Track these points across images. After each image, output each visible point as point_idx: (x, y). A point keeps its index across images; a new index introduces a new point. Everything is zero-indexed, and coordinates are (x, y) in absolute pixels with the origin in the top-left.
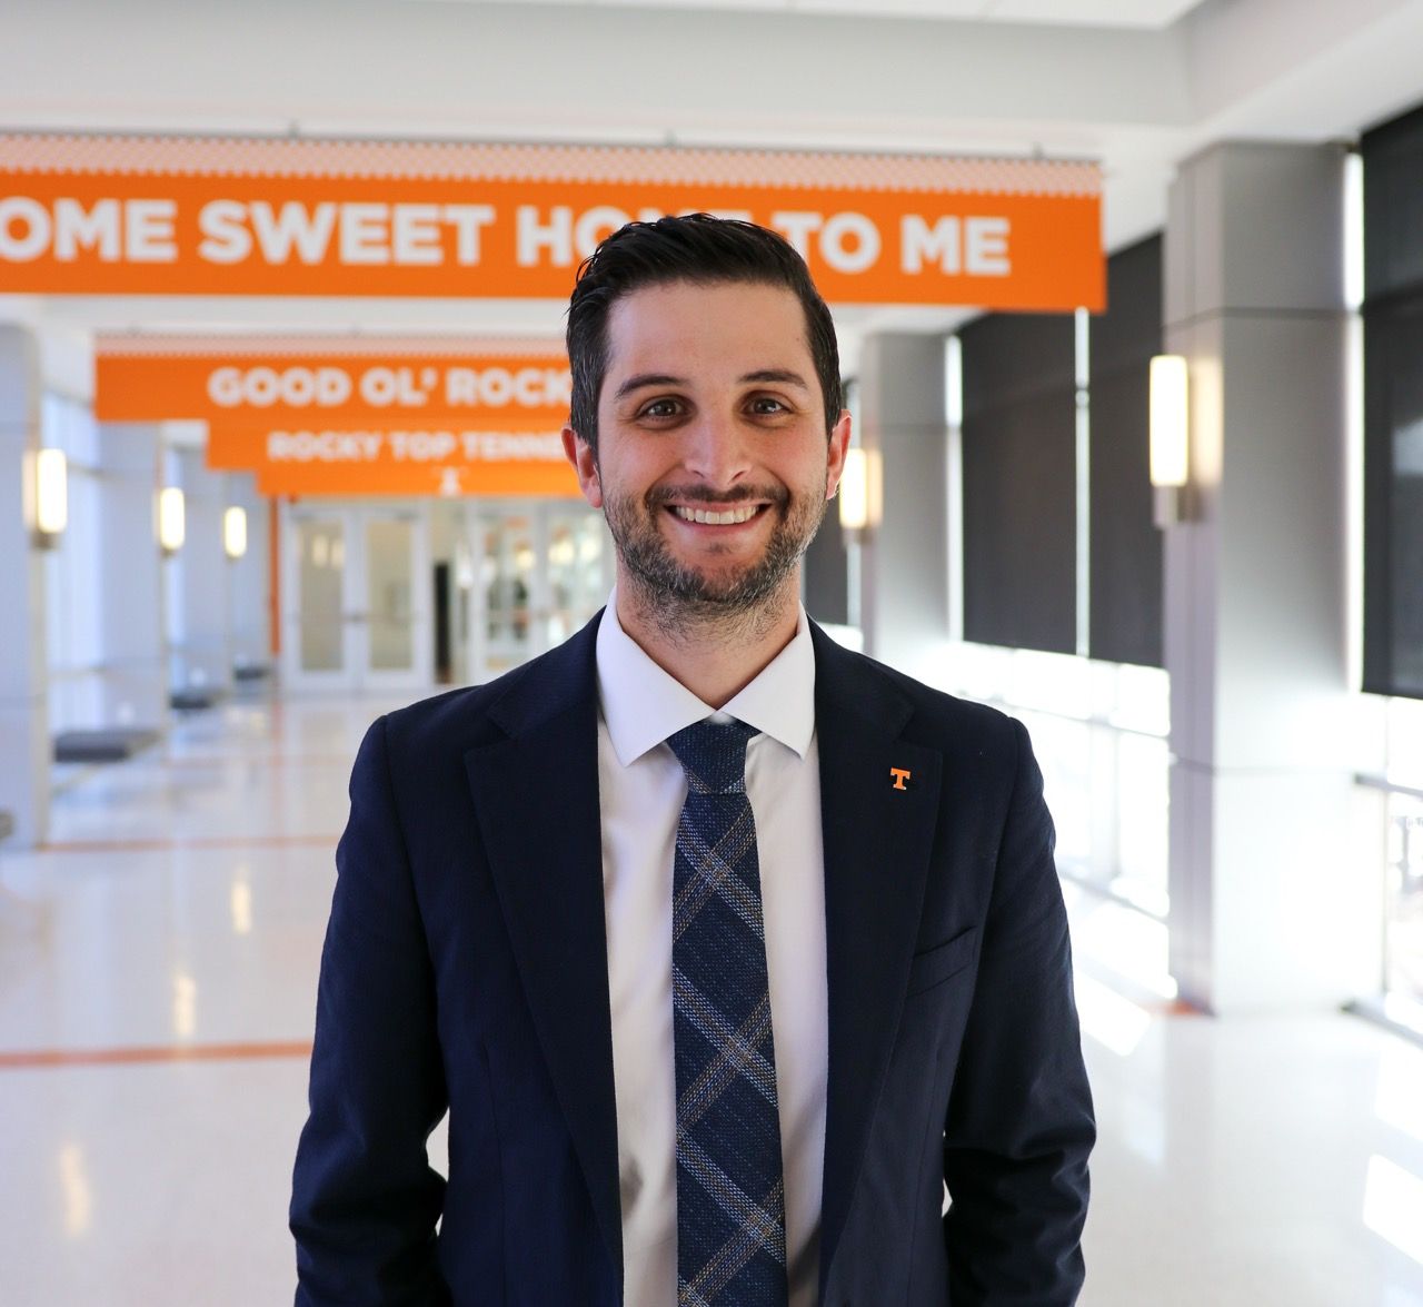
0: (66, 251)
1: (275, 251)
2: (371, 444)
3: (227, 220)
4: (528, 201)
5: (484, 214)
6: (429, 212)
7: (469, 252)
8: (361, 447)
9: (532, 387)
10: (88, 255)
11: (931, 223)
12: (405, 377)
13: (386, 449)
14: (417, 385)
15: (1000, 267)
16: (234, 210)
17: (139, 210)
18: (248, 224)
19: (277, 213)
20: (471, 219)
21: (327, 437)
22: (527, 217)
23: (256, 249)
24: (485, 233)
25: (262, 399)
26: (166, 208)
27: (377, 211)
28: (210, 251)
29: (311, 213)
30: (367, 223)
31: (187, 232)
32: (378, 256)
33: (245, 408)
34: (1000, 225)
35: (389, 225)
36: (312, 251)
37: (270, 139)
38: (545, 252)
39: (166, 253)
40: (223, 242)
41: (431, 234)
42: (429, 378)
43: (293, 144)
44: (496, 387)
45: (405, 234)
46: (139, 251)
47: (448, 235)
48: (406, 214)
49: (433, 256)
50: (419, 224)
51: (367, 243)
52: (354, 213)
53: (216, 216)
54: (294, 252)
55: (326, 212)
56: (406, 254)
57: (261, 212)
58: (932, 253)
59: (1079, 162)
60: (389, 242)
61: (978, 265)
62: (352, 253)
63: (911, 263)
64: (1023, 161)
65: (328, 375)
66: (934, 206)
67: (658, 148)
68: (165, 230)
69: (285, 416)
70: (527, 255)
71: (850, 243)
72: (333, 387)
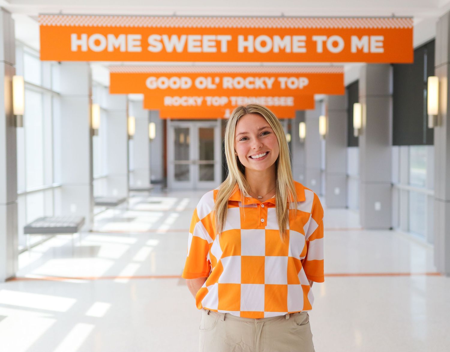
0: (110, 49)
1: (169, 49)
2: (199, 100)
3: (156, 40)
4: (241, 34)
5: (229, 38)
6: (213, 37)
7: (224, 49)
8: (196, 101)
9: (251, 83)
10: (117, 50)
11: (360, 38)
12: (209, 79)
13: (204, 102)
14: (213, 82)
15: (381, 50)
16: (158, 37)
17: (131, 37)
18: (162, 41)
19: (170, 38)
20: (225, 39)
21: (184, 98)
22: (241, 38)
23: (164, 48)
24: (229, 43)
25: (163, 87)
26: (139, 37)
27: (198, 37)
28: (151, 49)
29: (179, 38)
30: (195, 41)
31: (145, 44)
32: (198, 50)
33: (158, 89)
34: (381, 38)
35: (201, 41)
36: (180, 49)
37: (168, 17)
38: (246, 48)
39: (139, 49)
40: (155, 46)
41: (213, 44)
42: (217, 80)
43: (174, 18)
44: (239, 83)
45: (206, 43)
46: (131, 49)
47: (218, 44)
48: (206, 38)
49: (214, 50)
50: (210, 41)
51: (195, 46)
52: (191, 38)
53: (153, 39)
54: (175, 49)
55: (183, 38)
56: (206, 49)
57: (165, 38)
58: (360, 47)
59: (406, 18)
60: (201, 46)
61: (374, 50)
62: (191, 49)
63: (354, 50)
64: (388, 18)
65: (184, 79)
66: (361, 33)
67: (279, 17)
68: (138, 43)
69: (170, 92)
70: (241, 49)
71: (335, 44)
72: (186, 83)
